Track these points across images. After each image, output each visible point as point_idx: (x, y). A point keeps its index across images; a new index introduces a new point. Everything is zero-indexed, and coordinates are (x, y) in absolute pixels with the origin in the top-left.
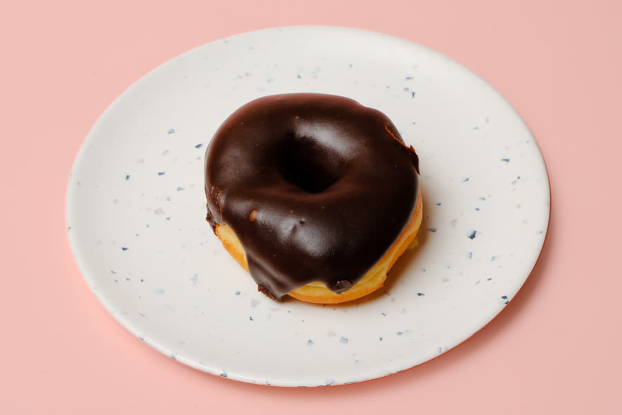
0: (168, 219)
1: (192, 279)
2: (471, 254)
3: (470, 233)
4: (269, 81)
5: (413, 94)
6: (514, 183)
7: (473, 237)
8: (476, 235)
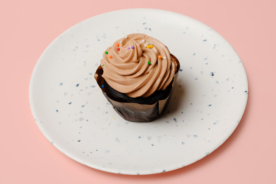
0: (87, 120)
1: (116, 141)
2: (217, 82)
3: (211, 74)
4: (87, 47)
5: (150, 29)
6: (214, 48)
7: (213, 75)
8: (214, 74)
